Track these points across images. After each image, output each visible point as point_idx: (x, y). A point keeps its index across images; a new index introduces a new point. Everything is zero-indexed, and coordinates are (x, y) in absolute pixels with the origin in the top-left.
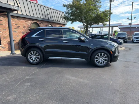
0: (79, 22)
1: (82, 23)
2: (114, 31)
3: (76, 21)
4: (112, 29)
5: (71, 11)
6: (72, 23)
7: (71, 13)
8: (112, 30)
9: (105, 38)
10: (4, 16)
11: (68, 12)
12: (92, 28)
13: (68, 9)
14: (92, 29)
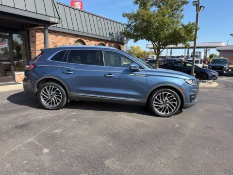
0: (147, 40)
1: (150, 42)
2: (210, 54)
3: (142, 38)
4: (206, 51)
5: (135, 24)
6: (135, 42)
7: (134, 26)
8: (206, 54)
9: (188, 66)
10: (38, 31)
11: (130, 25)
12: (172, 48)
13: (131, 21)
14: (170, 50)
